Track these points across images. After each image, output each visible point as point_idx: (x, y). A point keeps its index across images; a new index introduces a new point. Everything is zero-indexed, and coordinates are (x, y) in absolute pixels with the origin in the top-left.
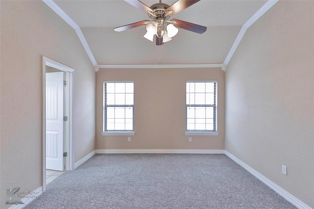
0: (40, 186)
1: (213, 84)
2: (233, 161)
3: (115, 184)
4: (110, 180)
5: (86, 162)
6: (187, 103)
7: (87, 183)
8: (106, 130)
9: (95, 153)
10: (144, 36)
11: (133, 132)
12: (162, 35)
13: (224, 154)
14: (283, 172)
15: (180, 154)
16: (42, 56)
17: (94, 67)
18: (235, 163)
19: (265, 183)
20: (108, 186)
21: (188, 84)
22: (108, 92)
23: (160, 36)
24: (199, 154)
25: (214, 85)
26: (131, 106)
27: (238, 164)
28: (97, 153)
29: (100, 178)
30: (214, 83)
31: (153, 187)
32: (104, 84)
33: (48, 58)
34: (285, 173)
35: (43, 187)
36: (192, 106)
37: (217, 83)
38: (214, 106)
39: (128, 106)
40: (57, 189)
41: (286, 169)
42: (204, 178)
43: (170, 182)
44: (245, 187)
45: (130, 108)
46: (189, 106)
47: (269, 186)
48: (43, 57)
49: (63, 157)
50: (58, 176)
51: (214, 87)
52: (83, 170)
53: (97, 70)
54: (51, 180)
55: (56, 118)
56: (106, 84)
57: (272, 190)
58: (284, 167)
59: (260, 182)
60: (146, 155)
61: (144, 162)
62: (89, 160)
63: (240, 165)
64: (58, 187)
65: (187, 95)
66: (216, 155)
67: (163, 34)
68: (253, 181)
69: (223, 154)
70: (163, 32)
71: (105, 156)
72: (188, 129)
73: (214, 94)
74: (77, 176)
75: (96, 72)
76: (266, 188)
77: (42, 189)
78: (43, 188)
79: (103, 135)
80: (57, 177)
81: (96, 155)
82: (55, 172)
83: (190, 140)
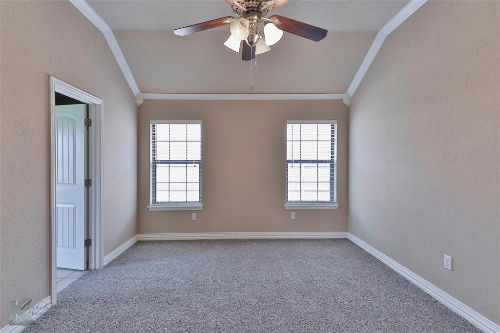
0: (47, 297)
1: (330, 126)
2: (361, 249)
3: (173, 290)
4: (166, 283)
5: (123, 255)
6: (289, 157)
7: (127, 289)
8: (155, 202)
9: (137, 240)
10: (224, 44)
11: (200, 205)
12: (255, 41)
13: (348, 239)
14: (445, 266)
15: (278, 240)
16: (49, 77)
17: (135, 97)
18: (366, 253)
19: (416, 284)
20: (162, 294)
21: (289, 126)
22: (157, 139)
23: (251, 43)
24: (307, 239)
25: (332, 128)
26: (197, 162)
27: (370, 254)
28: (140, 239)
29: (148, 281)
30: (332, 125)
31: (237, 293)
32: (151, 125)
33: (59, 79)
34: (450, 268)
35: (51, 297)
36: (296, 162)
37: (336, 125)
38: (331, 162)
39: (191, 162)
40: (76, 300)
41: (450, 261)
42: (319, 278)
43: (265, 285)
44: (385, 290)
45: (195, 166)
46: (291, 161)
47: (423, 289)
48: (52, 77)
49: (85, 246)
50: (76, 279)
51: (332, 131)
52: (119, 268)
53: (140, 102)
54: (65, 286)
55: (71, 181)
56: (154, 126)
57: (428, 295)
58: (447, 258)
59: (408, 282)
60: (221, 242)
61: (219, 253)
62: (127, 251)
63: (373, 257)
64: (78, 297)
65: (289, 144)
66: (334, 240)
67: (257, 40)
68: (397, 281)
69: (345, 239)
70: (257, 36)
71: (153, 244)
72: (289, 200)
73: (330, 142)
74: (109, 277)
75: (138, 105)
76: (418, 291)
77: (50, 301)
78: (52, 299)
79: (150, 210)
80: (74, 280)
81: (139, 243)
82: (70, 272)
83: (293, 216)
